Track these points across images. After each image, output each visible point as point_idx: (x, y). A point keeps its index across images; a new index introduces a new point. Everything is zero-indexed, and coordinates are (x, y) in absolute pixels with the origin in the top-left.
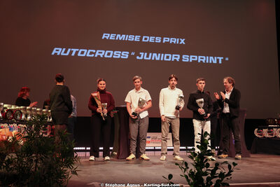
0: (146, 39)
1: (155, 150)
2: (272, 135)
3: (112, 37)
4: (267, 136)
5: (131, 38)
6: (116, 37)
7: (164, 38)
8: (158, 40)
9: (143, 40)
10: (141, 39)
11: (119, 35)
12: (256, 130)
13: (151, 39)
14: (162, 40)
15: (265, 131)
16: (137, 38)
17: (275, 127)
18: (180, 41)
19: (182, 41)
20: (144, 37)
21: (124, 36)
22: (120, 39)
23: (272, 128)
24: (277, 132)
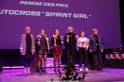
0: (45, 4)
1: (51, 67)
2: (115, 57)
3: (26, 3)
4: (112, 58)
5: (37, 4)
6: (28, 3)
7: (56, 4)
8: (53, 5)
9: (44, 5)
10: (43, 4)
11: (29, 2)
12: (107, 55)
13: (48, 4)
14: (55, 5)
15: (111, 55)
16: (40, 4)
17: (116, 53)
18: (65, 6)
19: (67, 6)
20: (44, 3)
21: (33, 2)
22: (31, 4)
23: (115, 54)
24: (117, 56)
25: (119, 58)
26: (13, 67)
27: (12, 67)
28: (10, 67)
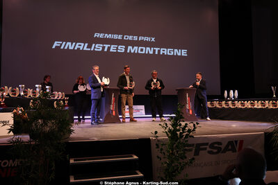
3: (101, 36)
5: (116, 37)
6: (104, 36)
7: (140, 37)
8: (136, 38)
9: (125, 38)
10: (123, 37)
11: (106, 35)
13: (130, 38)
14: (138, 38)
16: (120, 37)
17: (215, 101)
18: (151, 39)
19: (153, 39)
20: (125, 36)
21: (110, 35)
22: (108, 37)
24: (216, 104)
25: (218, 106)
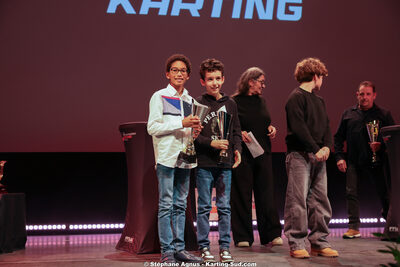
26: (76, 227)
27: (71, 227)
28: (64, 227)
